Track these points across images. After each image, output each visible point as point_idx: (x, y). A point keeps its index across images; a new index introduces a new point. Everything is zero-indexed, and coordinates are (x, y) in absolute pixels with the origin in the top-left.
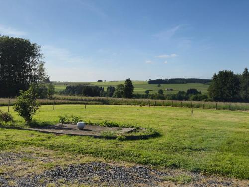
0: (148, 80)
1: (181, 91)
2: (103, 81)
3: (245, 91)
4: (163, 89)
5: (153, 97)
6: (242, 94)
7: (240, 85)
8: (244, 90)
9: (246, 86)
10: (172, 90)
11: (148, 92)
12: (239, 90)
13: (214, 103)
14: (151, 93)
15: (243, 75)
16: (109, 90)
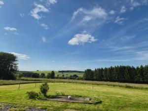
1: (71, 75)
2: (39, 71)
4: (64, 74)
5: (61, 78)
6: (95, 78)
7: (94, 74)
10: (67, 75)
11: (58, 76)
15: (95, 71)
16: (42, 75)
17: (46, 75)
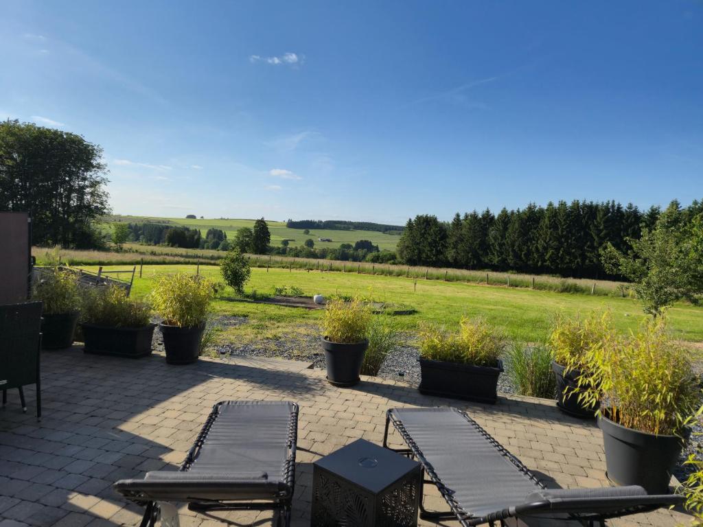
0: (287, 221)
1: (346, 243)
2: (198, 218)
3: (455, 250)
4: (312, 238)
5: (297, 254)
6: (450, 254)
7: (447, 240)
8: (453, 248)
9: (456, 242)
10: (329, 241)
11: (288, 244)
12: (447, 247)
13: (405, 268)
14: (291, 245)
15: (453, 224)
16: (211, 236)
17: (231, 236)
